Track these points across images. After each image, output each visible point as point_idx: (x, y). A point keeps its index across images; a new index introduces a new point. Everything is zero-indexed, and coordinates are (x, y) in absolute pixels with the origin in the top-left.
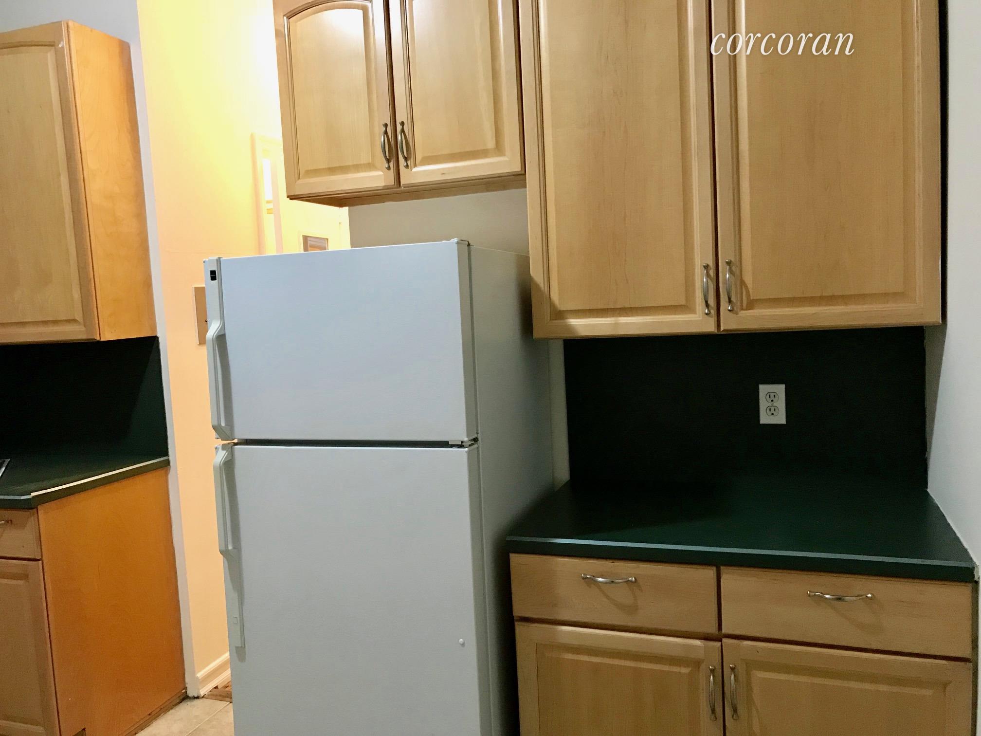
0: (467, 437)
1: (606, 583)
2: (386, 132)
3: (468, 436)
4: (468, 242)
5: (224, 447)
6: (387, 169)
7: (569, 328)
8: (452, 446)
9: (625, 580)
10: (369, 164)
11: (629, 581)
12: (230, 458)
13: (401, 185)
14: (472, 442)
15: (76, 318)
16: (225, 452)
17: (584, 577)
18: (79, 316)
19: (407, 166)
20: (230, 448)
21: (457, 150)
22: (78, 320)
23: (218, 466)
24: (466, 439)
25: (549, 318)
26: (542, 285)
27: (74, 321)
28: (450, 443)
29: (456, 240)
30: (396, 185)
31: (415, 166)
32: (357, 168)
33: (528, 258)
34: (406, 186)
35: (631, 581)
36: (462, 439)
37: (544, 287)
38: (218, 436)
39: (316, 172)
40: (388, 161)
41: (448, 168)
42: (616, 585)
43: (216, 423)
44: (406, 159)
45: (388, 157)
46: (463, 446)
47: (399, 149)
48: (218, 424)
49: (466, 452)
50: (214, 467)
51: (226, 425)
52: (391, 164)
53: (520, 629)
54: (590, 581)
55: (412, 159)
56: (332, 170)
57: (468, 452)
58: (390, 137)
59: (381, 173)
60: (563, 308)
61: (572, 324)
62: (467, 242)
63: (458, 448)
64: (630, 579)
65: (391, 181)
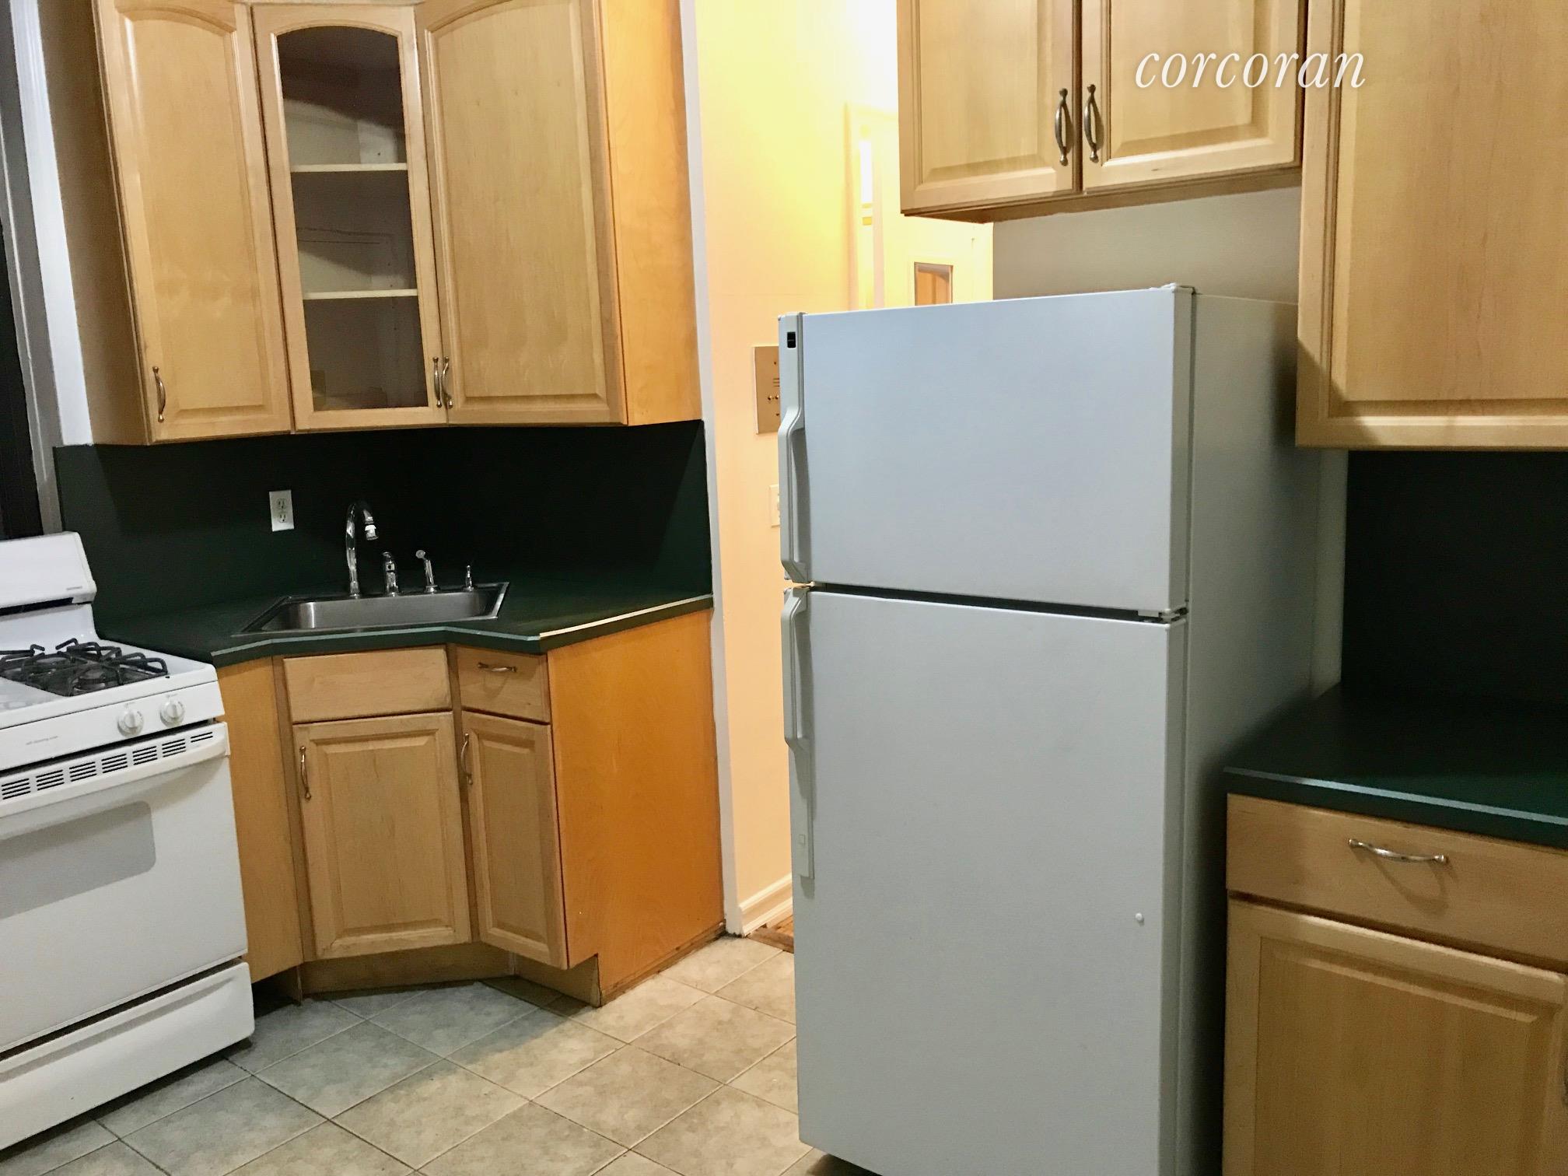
0: (1170, 607)
1: (1393, 858)
2: (1064, 105)
3: (1171, 605)
4: (1193, 288)
5: (796, 592)
6: (1063, 164)
7: (1361, 431)
8: (1142, 619)
9: (1426, 858)
10: (1033, 156)
11: (1434, 860)
12: (804, 609)
13: (1084, 189)
14: (1177, 615)
15: (597, 392)
16: (797, 599)
17: (1354, 843)
18: (600, 390)
19: (1095, 159)
20: (804, 594)
21: (1183, 130)
22: (600, 395)
23: (788, 619)
24: (1167, 610)
25: (1326, 414)
26: (1317, 358)
27: (595, 396)
28: (1140, 614)
29: (1172, 286)
30: (1075, 190)
31: (1109, 157)
32: (1014, 163)
33: (1295, 311)
34: (1090, 191)
35: (1438, 861)
36: (1161, 610)
37: (1321, 359)
38: (788, 576)
39: (949, 171)
40: (1065, 151)
41: (1166, 161)
42: (1411, 864)
43: (787, 558)
44: (1095, 147)
45: (1064, 144)
46: (1162, 619)
47: (1083, 128)
48: (790, 559)
49: (1167, 630)
50: (783, 622)
51: (801, 561)
52: (1069, 156)
53: (1237, 912)
54: (1363, 852)
55: (1105, 147)
56: (974, 168)
57: (1170, 631)
58: (1070, 114)
59: (1051, 171)
60: (1352, 397)
61: (1366, 424)
62: (1191, 289)
63: (1153, 622)
64: (1437, 857)
65: (1067, 184)
